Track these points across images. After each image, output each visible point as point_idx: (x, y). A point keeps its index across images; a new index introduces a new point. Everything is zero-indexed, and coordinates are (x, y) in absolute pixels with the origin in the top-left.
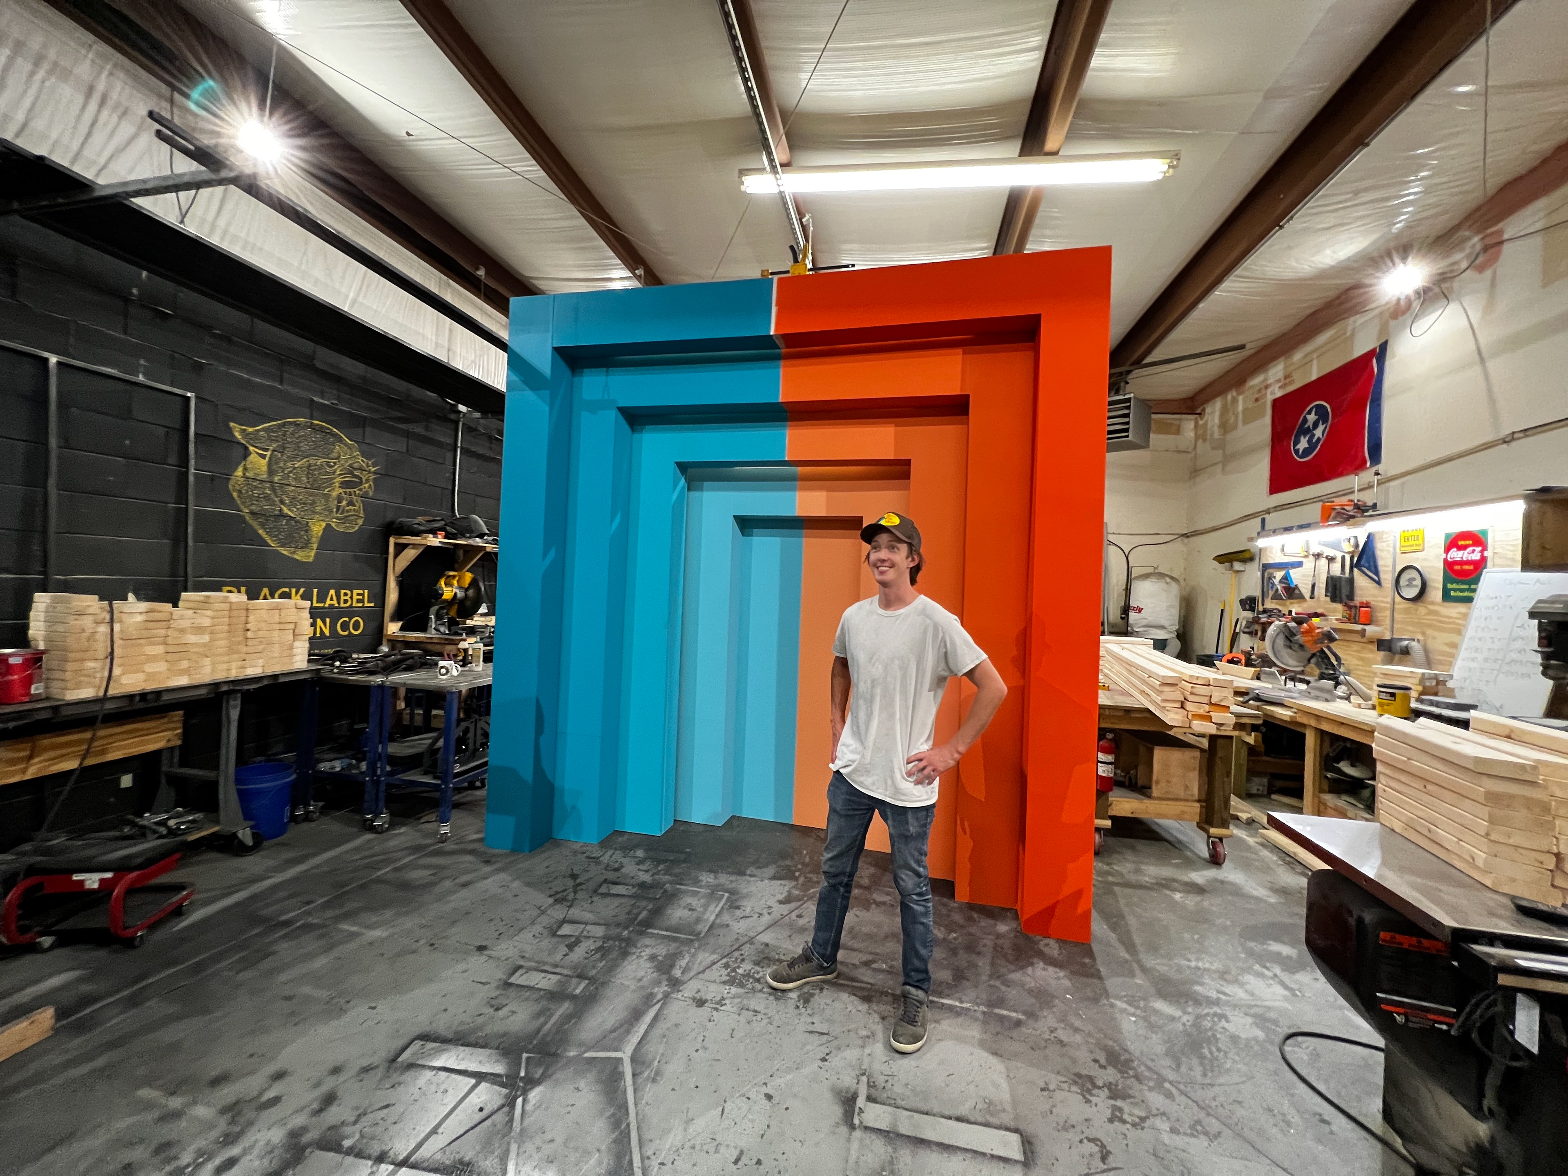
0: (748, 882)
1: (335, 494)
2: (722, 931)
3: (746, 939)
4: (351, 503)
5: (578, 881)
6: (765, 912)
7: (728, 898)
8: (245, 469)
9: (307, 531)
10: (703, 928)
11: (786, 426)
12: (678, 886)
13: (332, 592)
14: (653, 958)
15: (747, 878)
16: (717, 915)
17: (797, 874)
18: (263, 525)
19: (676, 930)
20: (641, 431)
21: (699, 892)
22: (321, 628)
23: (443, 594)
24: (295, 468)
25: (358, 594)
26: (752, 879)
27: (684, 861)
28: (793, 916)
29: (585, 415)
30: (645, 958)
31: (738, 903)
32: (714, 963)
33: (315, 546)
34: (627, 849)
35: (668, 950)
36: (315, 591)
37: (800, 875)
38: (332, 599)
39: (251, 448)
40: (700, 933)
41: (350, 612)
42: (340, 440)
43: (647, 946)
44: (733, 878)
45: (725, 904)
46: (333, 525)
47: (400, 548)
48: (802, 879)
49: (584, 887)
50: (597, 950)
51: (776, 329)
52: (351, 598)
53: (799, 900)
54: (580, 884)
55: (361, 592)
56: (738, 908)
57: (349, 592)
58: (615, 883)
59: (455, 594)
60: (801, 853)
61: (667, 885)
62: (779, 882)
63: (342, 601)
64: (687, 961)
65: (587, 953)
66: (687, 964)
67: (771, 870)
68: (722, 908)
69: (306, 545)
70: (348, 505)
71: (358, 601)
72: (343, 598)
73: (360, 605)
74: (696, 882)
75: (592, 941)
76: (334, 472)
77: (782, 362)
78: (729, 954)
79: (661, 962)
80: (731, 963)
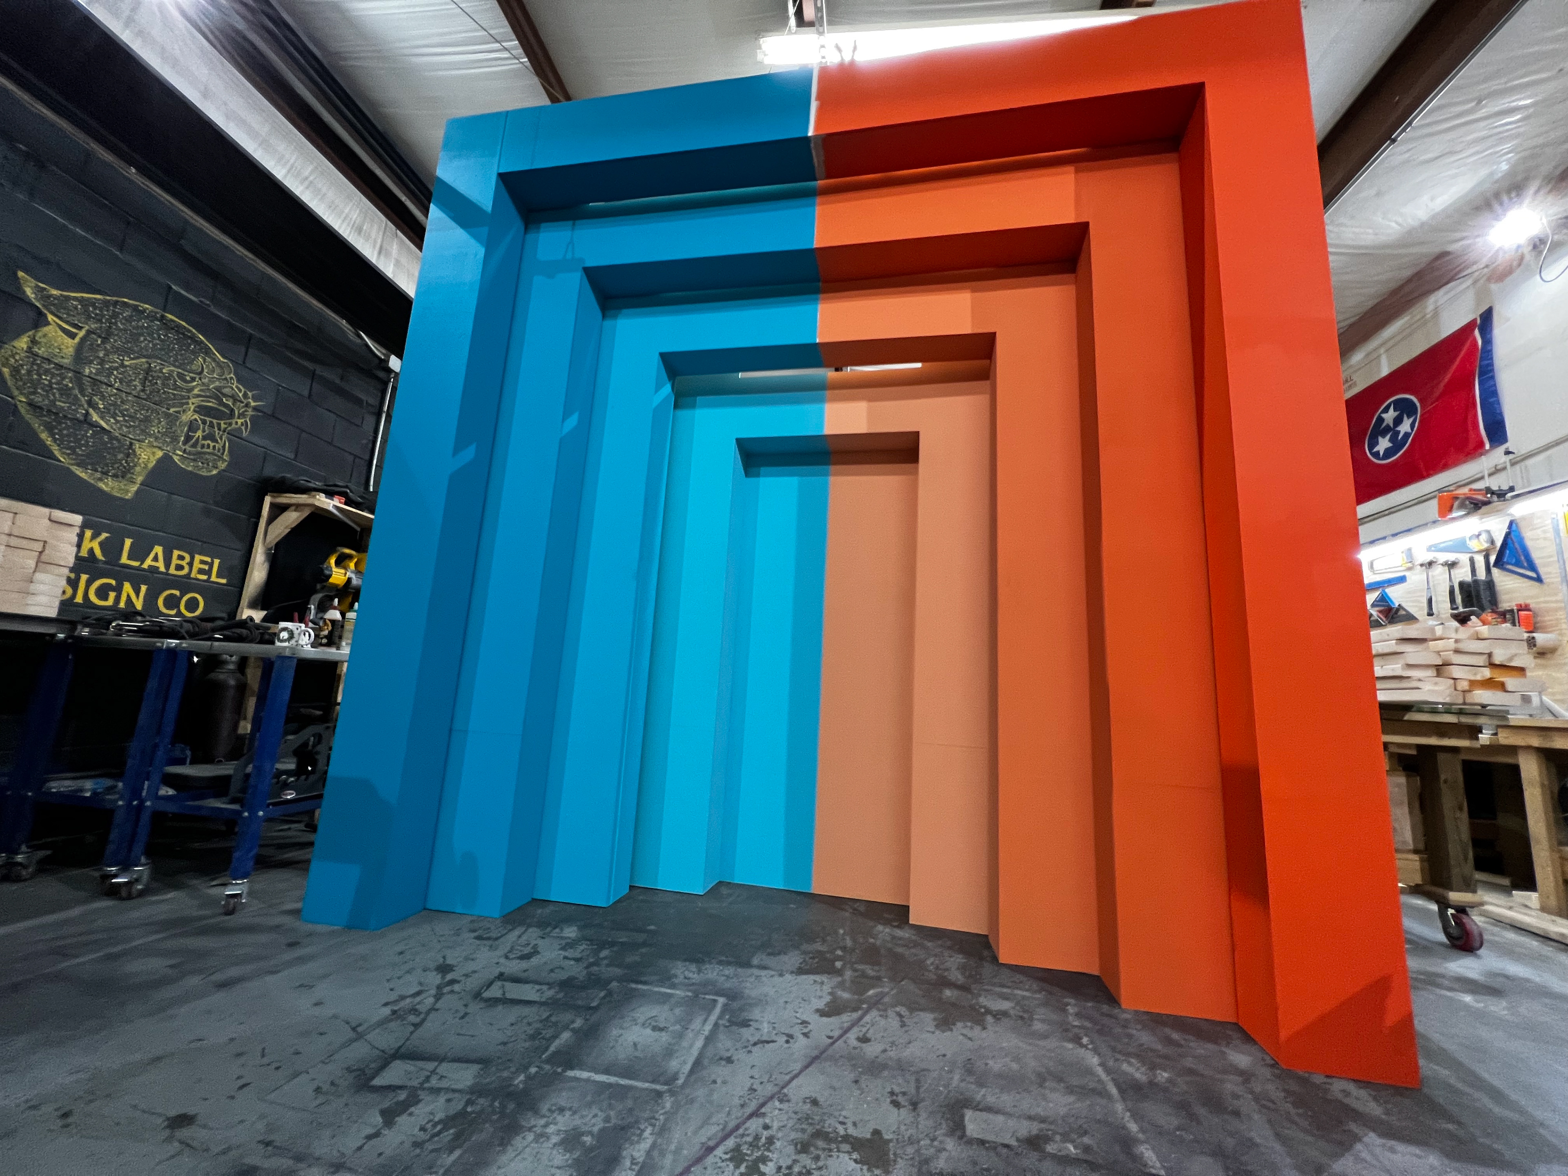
0: (758, 977)
1: (186, 417)
2: (720, 1072)
3: (770, 1089)
4: (211, 437)
5: (449, 977)
6: (797, 1031)
7: (725, 1005)
8: (34, 342)
9: (128, 455)
10: (680, 1064)
11: (817, 299)
12: (634, 986)
13: (158, 550)
14: (571, 1140)
15: (756, 972)
16: (709, 1040)
17: (838, 964)
18: (50, 429)
19: (628, 1072)
20: (615, 317)
21: (670, 996)
22: (128, 596)
23: (330, 576)
24: (123, 365)
25: (202, 562)
26: (763, 973)
27: (644, 944)
28: (852, 1036)
29: (538, 280)
30: (555, 1139)
31: (745, 1015)
32: (710, 1150)
33: (140, 479)
34: (546, 925)
35: (607, 1119)
36: (128, 542)
37: (844, 966)
38: (156, 559)
39: (50, 317)
40: (675, 1077)
41: (185, 584)
42: (208, 352)
43: (561, 1110)
44: (729, 971)
45: (720, 1017)
46: (176, 458)
47: (278, 510)
48: (848, 974)
49: (456, 987)
50: (448, 1122)
51: (817, 128)
52: (191, 564)
53: (855, 1010)
54: (453, 982)
55: (209, 559)
56: (746, 1024)
57: (187, 557)
58: (516, 980)
59: (349, 580)
60: (836, 933)
61: (614, 984)
62: (812, 977)
63: (173, 566)
64: (645, 1145)
65: (423, 1129)
66: (649, 1153)
67: (793, 959)
68: (716, 1025)
69: (124, 474)
70: (204, 438)
71: (201, 571)
72: (175, 561)
73: (205, 577)
74: (667, 979)
75: (442, 1099)
76: (190, 390)
77: (818, 199)
78: (737, 1127)
79: (591, 1149)
80: (745, 1149)
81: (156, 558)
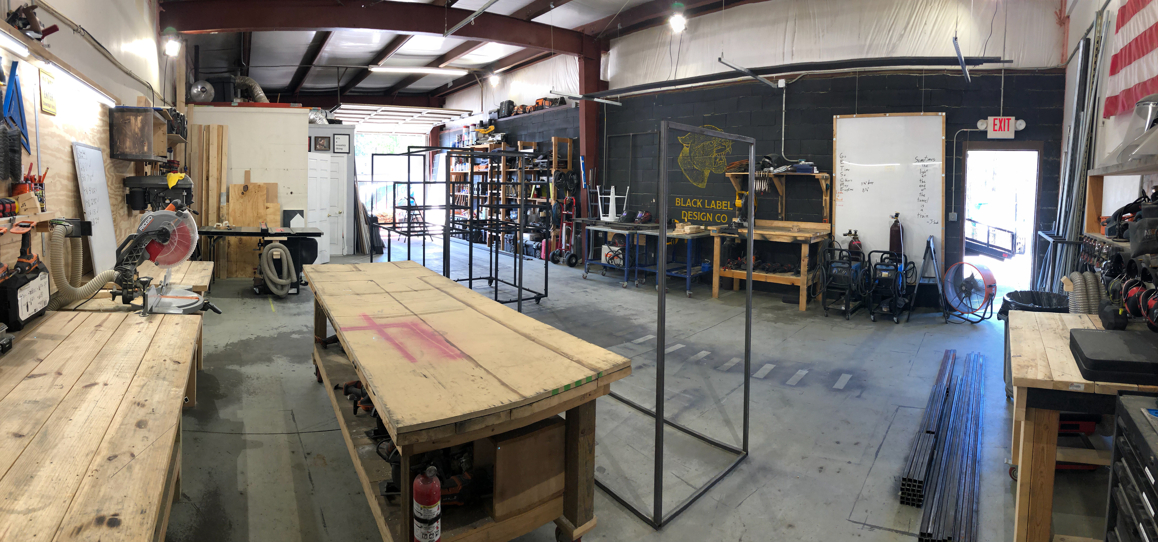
1: (713, 157)
4: (721, 159)
8: (683, 153)
9: (703, 175)
13: (713, 202)
18: (688, 174)
22: (709, 217)
24: (698, 149)
25: (725, 203)
33: (706, 181)
36: (707, 201)
39: (684, 145)
41: (721, 212)
46: (713, 171)
52: (722, 205)
57: (720, 202)
69: (703, 181)
70: (719, 160)
71: (725, 207)
72: (718, 205)
76: (713, 147)
81: (713, 205)
